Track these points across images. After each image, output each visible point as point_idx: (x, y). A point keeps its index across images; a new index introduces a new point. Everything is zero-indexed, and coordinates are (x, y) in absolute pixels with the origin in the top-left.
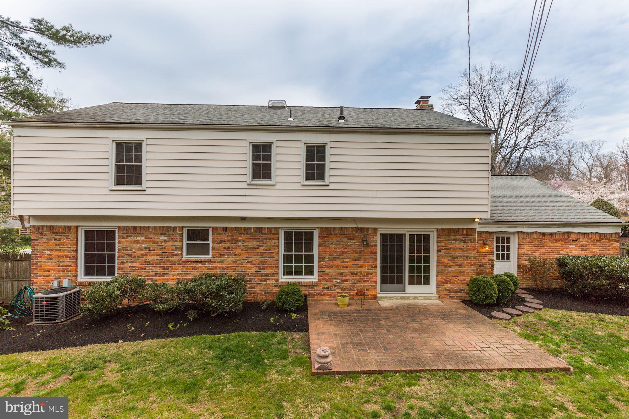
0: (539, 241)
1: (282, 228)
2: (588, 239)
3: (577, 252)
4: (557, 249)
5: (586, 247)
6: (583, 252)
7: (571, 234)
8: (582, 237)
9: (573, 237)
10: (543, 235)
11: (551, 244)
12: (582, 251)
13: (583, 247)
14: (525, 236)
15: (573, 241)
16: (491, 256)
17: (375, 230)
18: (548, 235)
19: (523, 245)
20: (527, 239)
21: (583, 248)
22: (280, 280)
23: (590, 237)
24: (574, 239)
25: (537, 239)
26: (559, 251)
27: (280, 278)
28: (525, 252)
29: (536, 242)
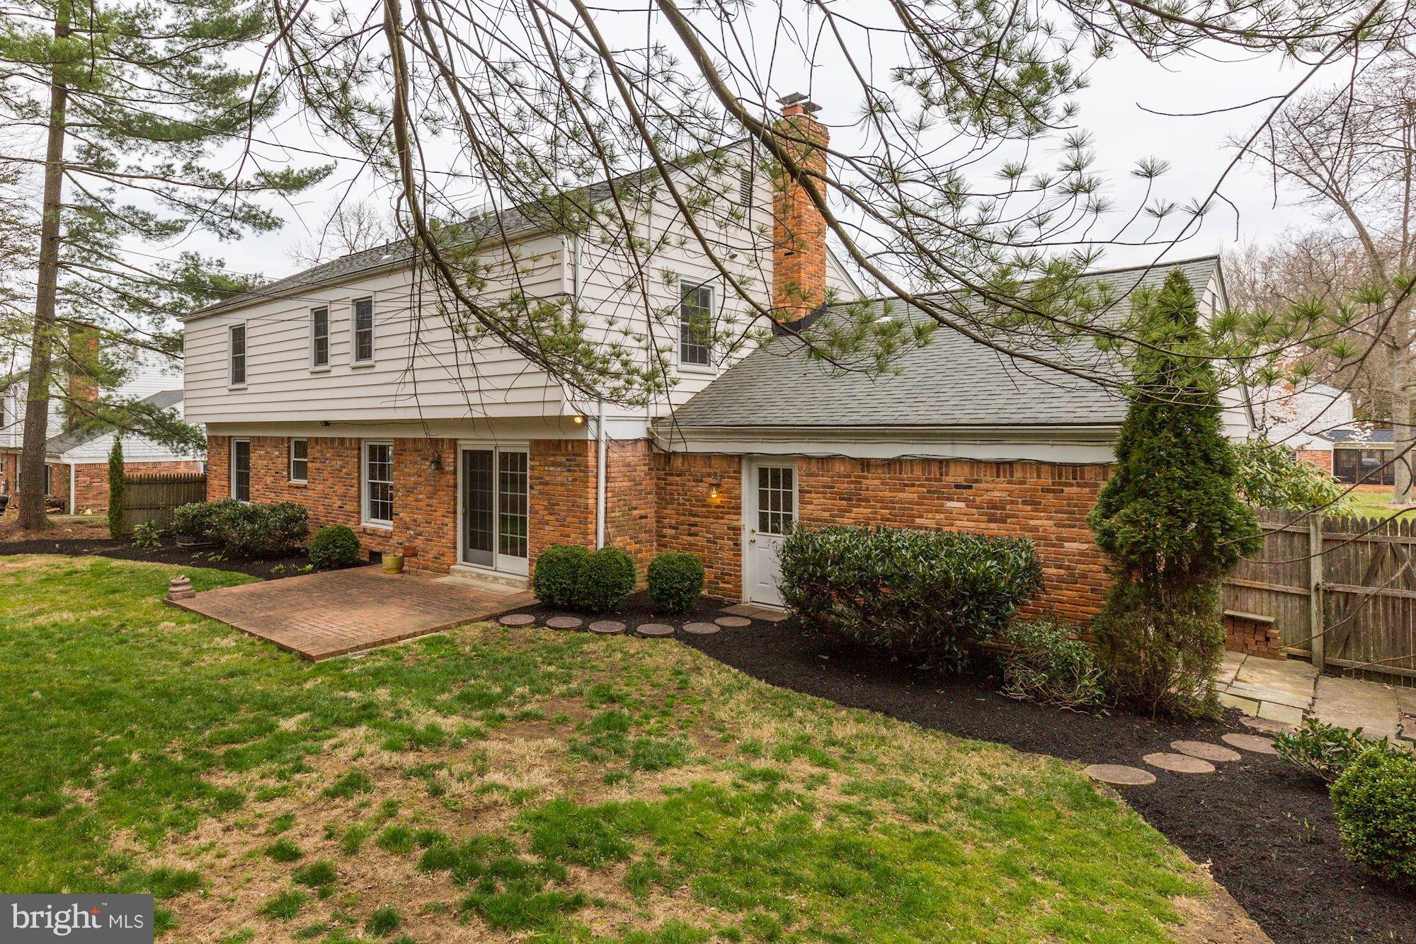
0: (851, 482)
1: (367, 440)
2: (1009, 482)
3: (972, 524)
4: (904, 509)
5: (1003, 508)
6: (993, 525)
7: (952, 466)
8: (987, 476)
9: (957, 475)
10: (863, 465)
11: (888, 494)
12: (990, 521)
13: (994, 507)
14: (814, 467)
15: (957, 487)
16: (732, 516)
17: (454, 442)
18: (877, 466)
19: (810, 492)
20: (817, 475)
21: (995, 512)
22: (363, 524)
23: (1018, 475)
24: (961, 480)
25: (845, 476)
26: (913, 516)
27: (363, 519)
28: (815, 514)
29: (844, 486)
